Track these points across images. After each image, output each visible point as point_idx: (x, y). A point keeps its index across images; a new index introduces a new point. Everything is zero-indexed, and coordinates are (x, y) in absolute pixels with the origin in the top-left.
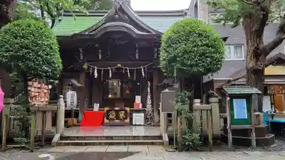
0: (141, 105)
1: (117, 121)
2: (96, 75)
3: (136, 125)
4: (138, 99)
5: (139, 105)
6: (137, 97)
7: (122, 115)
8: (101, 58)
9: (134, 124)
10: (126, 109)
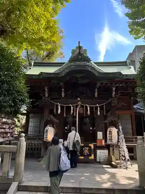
0: (103, 141)
1: (82, 158)
2: (59, 111)
3: (100, 162)
4: (100, 135)
5: (101, 141)
6: (98, 132)
7: (86, 151)
8: (63, 96)
9: (98, 160)
10: (90, 145)
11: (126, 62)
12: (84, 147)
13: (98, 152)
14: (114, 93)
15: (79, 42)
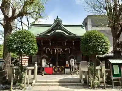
1: (58, 72)
4: (67, 62)
5: (68, 65)
8: (50, 45)
9: (65, 73)
10: (62, 67)
11: (82, 25)
12: (60, 67)
13: (66, 69)
14: (74, 44)
15: (58, 16)
